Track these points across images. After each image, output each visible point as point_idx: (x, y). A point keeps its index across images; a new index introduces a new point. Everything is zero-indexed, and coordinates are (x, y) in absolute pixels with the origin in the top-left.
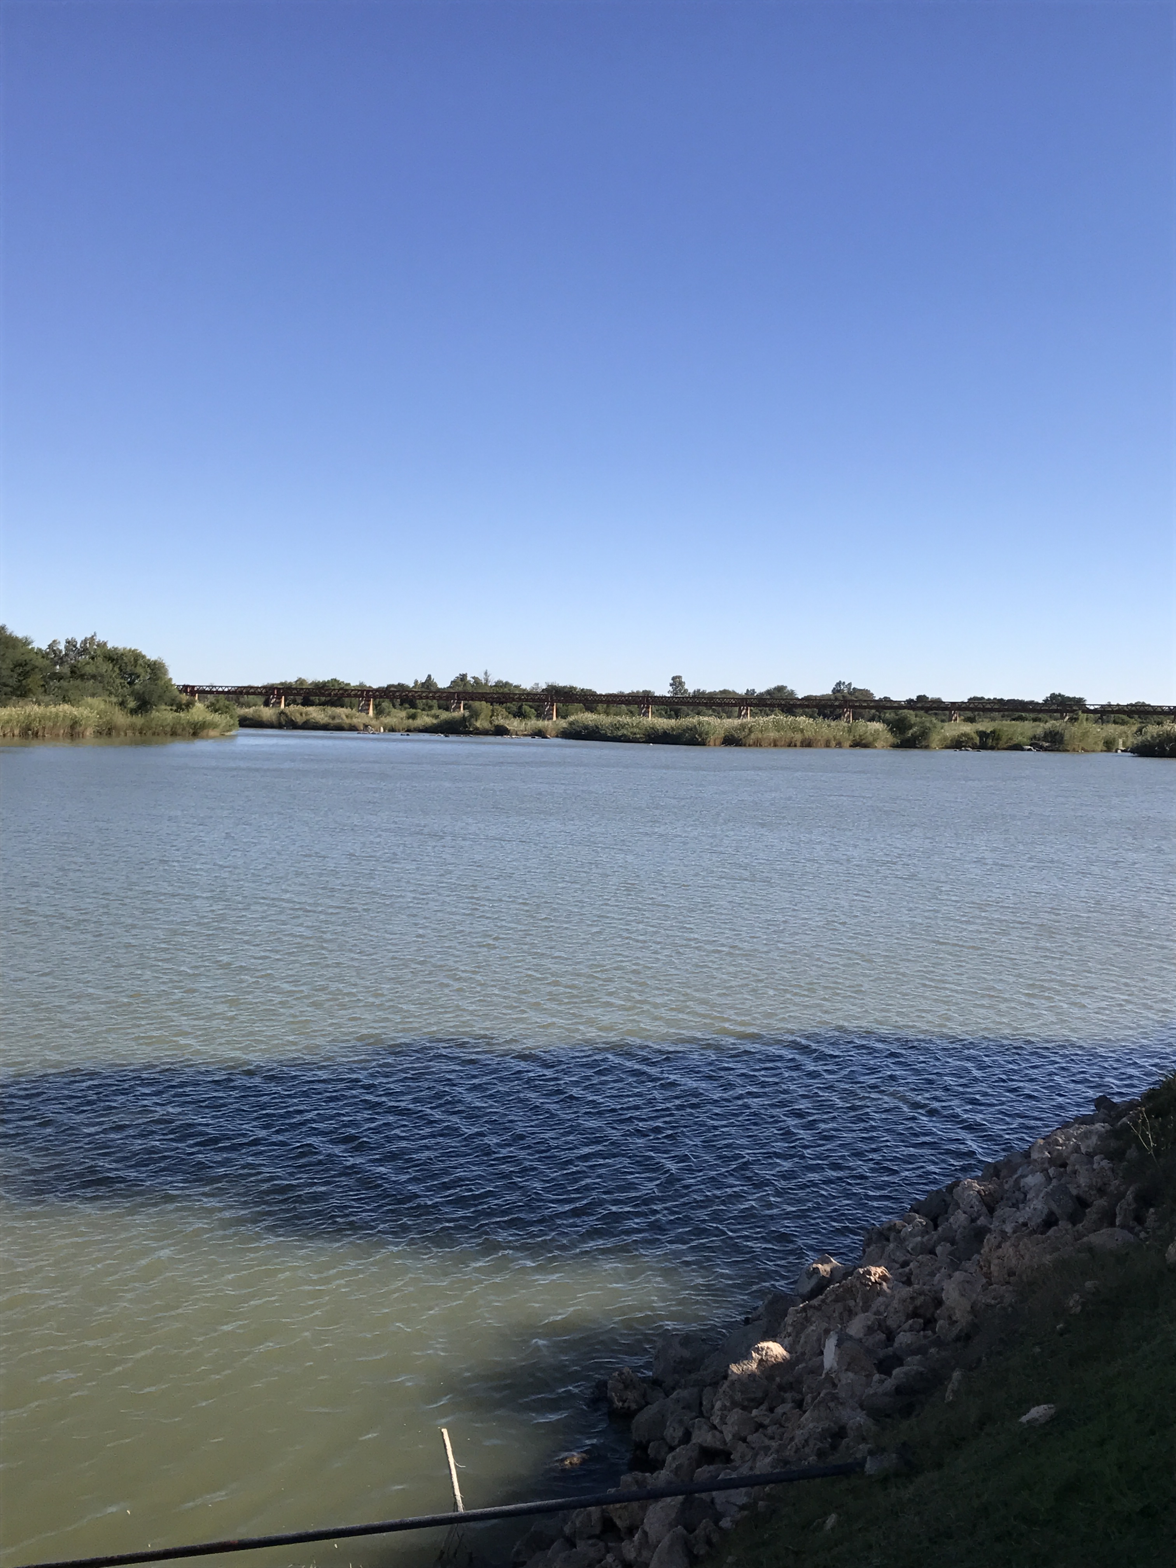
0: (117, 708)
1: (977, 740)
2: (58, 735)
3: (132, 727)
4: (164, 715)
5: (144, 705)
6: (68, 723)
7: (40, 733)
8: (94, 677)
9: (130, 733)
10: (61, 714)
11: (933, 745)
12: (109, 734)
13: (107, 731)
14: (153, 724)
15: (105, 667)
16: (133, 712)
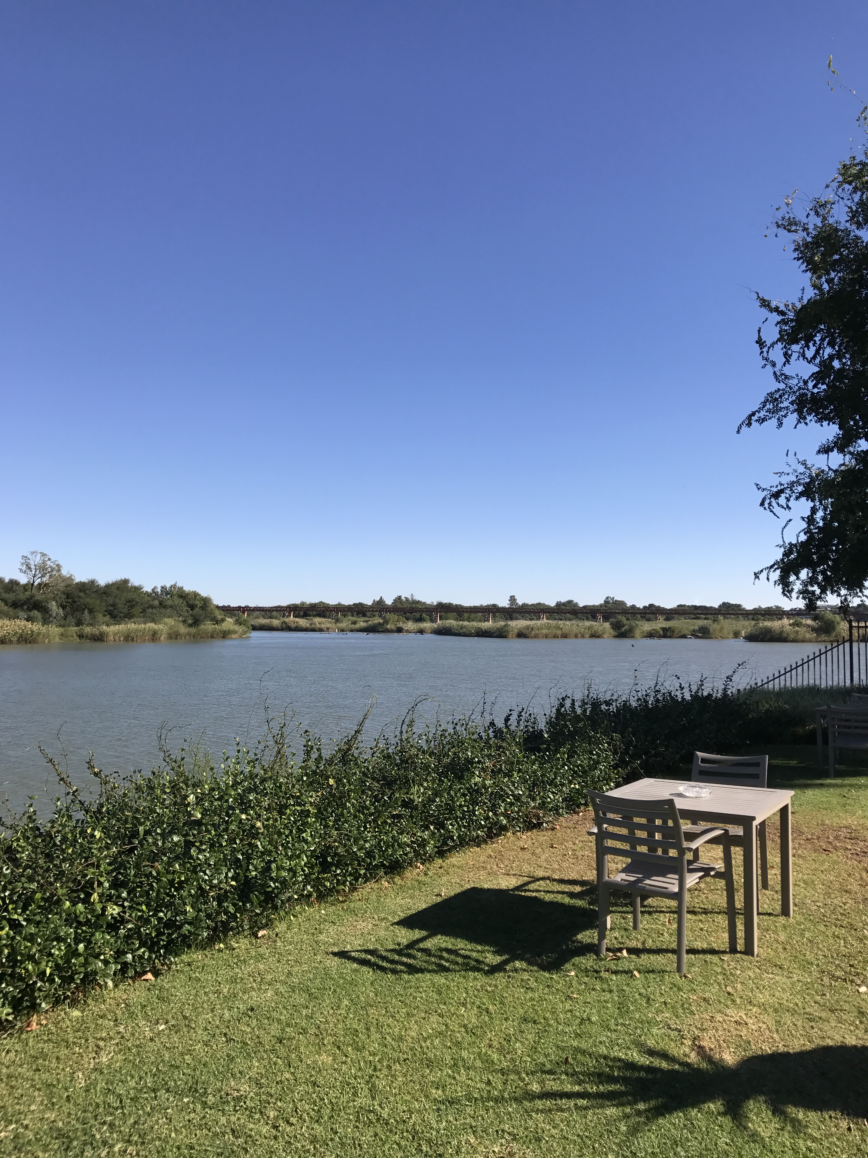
0: (181, 624)
1: (662, 633)
2: (145, 640)
3: (189, 634)
4: (208, 626)
5: (196, 622)
6: (151, 633)
7: (135, 639)
8: (171, 607)
9: (188, 638)
10: (147, 629)
11: (637, 636)
12: (176, 638)
13: (174, 636)
14: (201, 633)
15: (178, 601)
16: (190, 626)
